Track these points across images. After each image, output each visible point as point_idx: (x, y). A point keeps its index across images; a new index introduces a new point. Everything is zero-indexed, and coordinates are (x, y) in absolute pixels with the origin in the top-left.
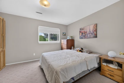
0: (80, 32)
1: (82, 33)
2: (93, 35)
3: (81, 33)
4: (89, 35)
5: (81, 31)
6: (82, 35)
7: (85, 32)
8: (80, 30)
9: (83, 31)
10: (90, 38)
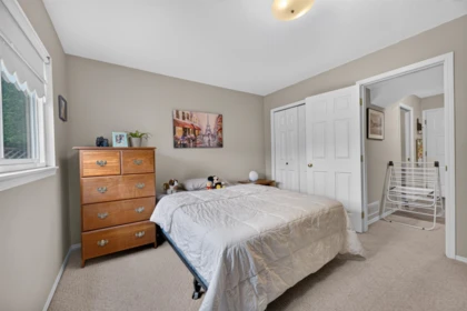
0: (176, 123)
1: (185, 130)
2: (216, 141)
3: (179, 129)
4: (206, 139)
5: (181, 120)
6: (184, 135)
7: (196, 130)
8: (178, 116)
9: (186, 121)
10: (210, 147)
